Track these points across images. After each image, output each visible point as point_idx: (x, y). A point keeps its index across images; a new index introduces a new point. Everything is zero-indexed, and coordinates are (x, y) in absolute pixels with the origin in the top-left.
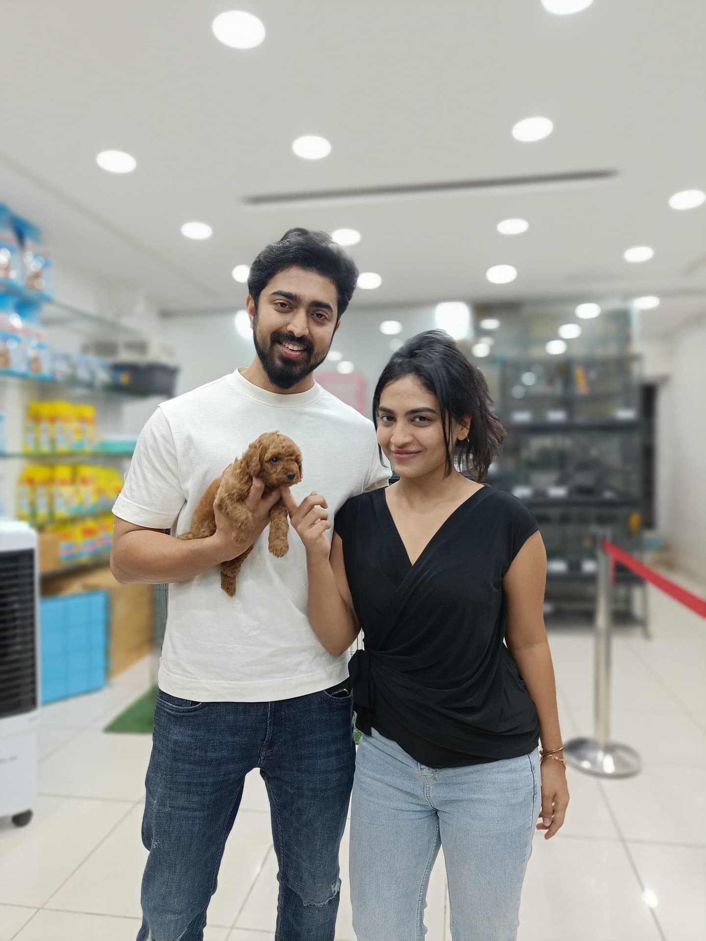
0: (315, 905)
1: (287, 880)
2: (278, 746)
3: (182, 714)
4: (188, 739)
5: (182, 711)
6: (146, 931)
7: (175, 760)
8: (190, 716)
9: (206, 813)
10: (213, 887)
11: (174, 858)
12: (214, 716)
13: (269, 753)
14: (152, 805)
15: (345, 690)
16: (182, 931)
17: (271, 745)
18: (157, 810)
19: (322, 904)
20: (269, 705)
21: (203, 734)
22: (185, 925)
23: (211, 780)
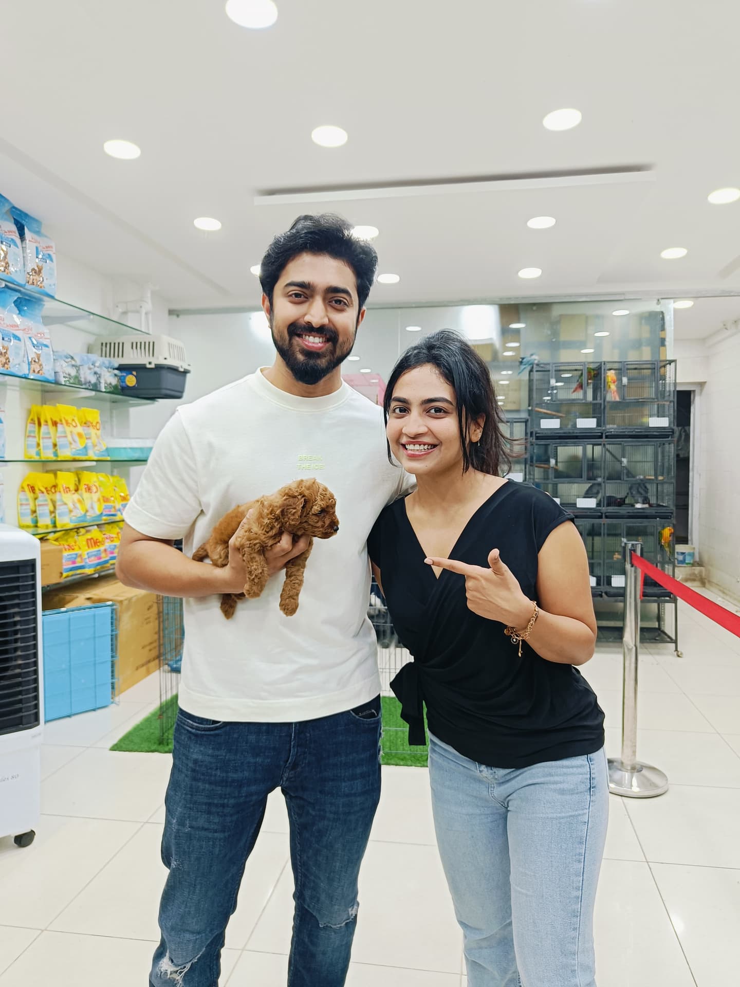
0: (331, 927)
1: (304, 900)
2: (302, 768)
3: (203, 732)
4: (208, 759)
5: (203, 729)
6: (164, 949)
7: (194, 779)
8: (210, 735)
9: (226, 834)
10: (232, 907)
11: (194, 878)
12: (236, 736)
13: (291, 774)
14: (172, 824)
15: (373, 711)
16: (200, 951)
17: (295, 766)
18: (177, 830)
19: (339, 926)
20: (293, 727)
21: (224, 754)
22: (203, 944)
23: (232, 801)
